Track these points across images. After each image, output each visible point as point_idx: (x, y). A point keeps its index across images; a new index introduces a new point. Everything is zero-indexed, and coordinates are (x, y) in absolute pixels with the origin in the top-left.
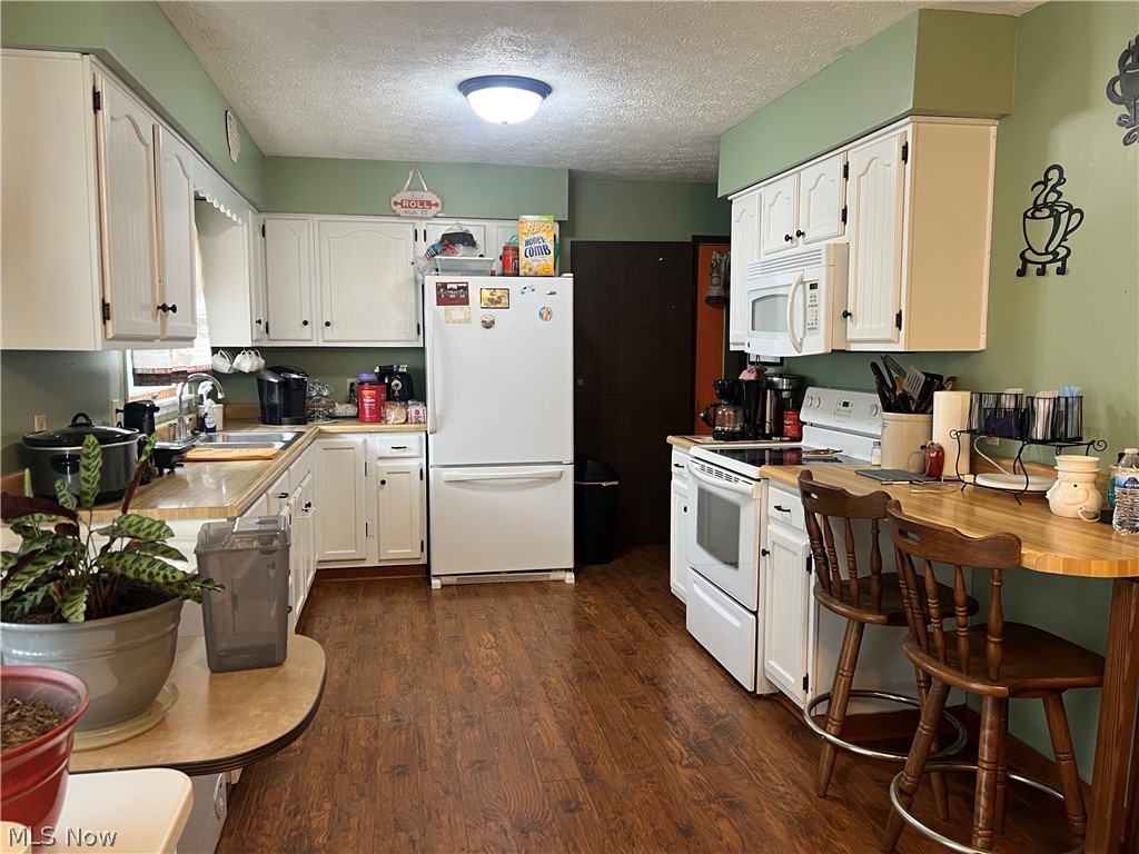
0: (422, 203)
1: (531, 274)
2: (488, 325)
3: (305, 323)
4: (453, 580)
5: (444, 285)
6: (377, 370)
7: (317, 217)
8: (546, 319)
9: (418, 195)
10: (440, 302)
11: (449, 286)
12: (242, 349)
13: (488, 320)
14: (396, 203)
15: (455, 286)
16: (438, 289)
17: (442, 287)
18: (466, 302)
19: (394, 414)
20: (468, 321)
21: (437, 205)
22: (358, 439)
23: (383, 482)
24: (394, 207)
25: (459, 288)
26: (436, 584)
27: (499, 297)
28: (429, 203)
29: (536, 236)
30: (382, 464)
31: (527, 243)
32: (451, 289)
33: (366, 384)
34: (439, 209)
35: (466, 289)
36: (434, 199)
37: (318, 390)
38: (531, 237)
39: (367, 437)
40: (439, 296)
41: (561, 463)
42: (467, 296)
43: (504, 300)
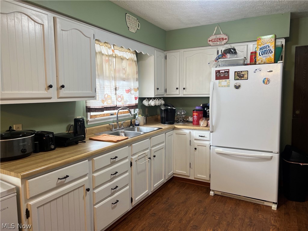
0: (220, 39)
1: (262, 63)
2: (237, 87)
3: (177, 89)
4: (220, 194)
5: (219, 71)
6: (201, 105)
7: (183, 50)
8: (266, 84)
9: (218, 36)
10: (217, 78)
11: (221, 72)
12: (152, 98)
13: (237, 85)
14: (210, 41)
15: (223, 71)
16: (216, 73)
17: (218, 72)
18: (228, 78)
19: (202, 123)
20: (228, 86)
21: (226, 39)
22: (187, 131)
23: (196, 149)
24: (209, 43)
25: (225, 72)
26: (212, 193)
27: (243, 75)
28: (223, 39)
29: (265, 45)
30: (195, 141)
31: (261, 49)
32: (222, 73)
33: (195, 111)
34: (227, 41)
35: (228, 72)
36: (225, 37)
37: (180, 112)
38: (262, 46)
39: (191, 131)
40: (216, 76)
41: (272, 152)
42: (229, 75)
43: (246, 76)
